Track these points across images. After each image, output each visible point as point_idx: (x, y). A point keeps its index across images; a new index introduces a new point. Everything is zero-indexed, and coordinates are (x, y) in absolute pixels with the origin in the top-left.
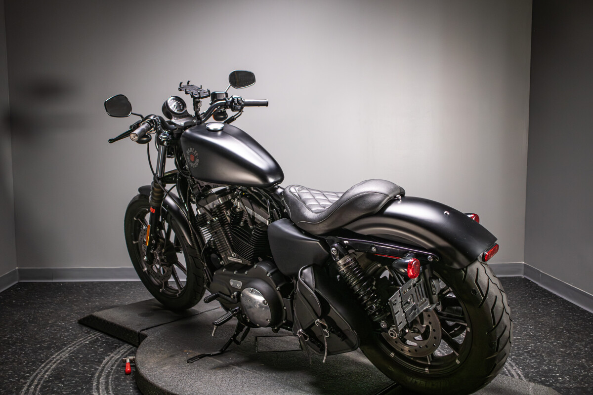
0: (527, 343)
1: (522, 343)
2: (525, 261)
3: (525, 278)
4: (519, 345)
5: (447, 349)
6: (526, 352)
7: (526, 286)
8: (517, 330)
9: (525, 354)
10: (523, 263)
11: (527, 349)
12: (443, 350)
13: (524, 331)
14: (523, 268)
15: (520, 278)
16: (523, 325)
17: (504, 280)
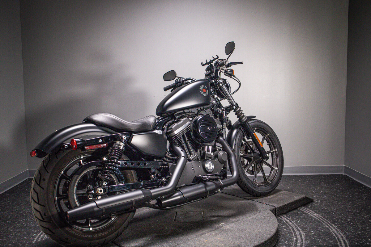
0: (347, 216)
1: (344, 217)
2: (345, 164)
3: (345, 175)
4: (342, 217)
5: (295, 220)
6: (347, 222)
7: (346, 180)
8: (340, 208)
9: (346, 224)
10: (344, 165)
11: (347, 220)
12: (293, 221)
13: (345, 209)
14: (344, 169)
15: (342, 175)
16: (344, 205)
17: (331, 176)
